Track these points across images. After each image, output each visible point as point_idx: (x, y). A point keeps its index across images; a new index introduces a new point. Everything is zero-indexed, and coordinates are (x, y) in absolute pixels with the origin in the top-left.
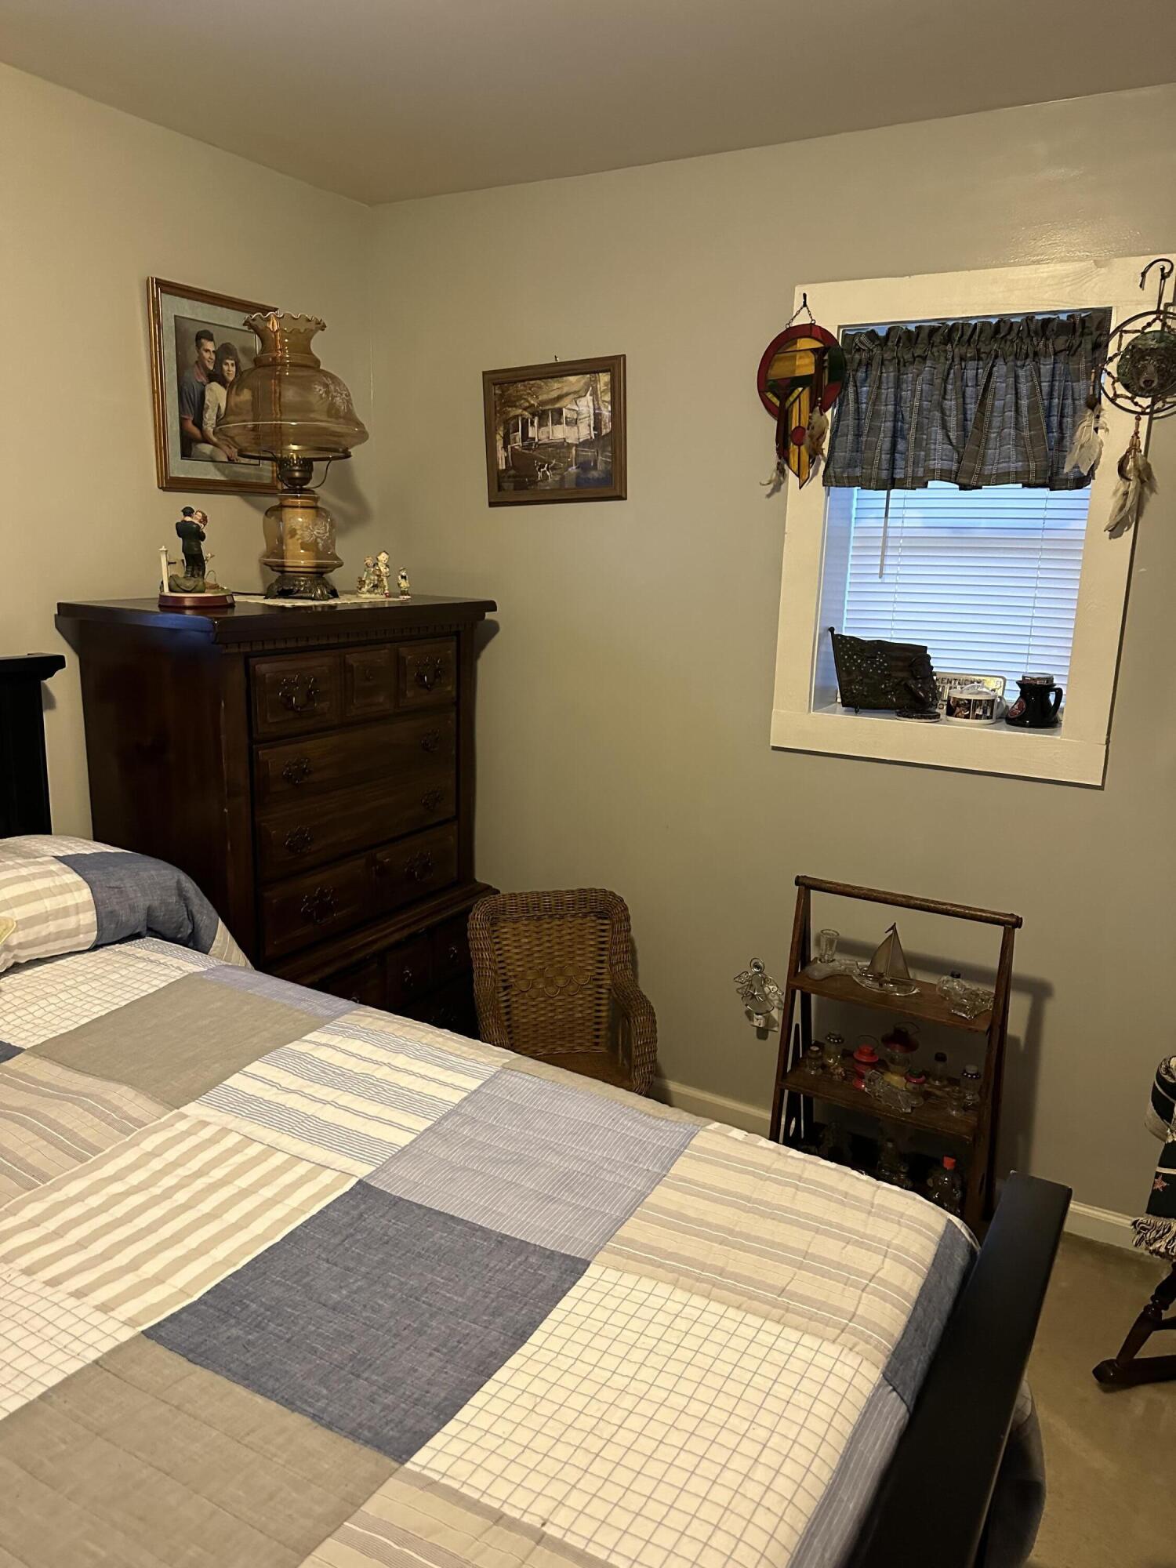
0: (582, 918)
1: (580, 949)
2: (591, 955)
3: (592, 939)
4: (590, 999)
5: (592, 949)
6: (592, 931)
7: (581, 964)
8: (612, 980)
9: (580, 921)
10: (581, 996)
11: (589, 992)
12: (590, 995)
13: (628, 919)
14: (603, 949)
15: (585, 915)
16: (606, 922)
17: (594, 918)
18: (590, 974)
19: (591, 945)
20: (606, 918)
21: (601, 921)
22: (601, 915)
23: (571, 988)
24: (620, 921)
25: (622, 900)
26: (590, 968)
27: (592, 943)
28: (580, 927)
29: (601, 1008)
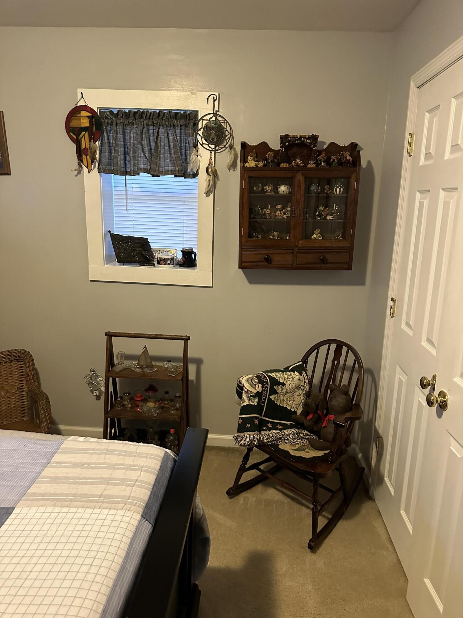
0: (10, 363)
1: (11, 377)
2: (17, 379)
3: (16, 372)
4: (18, 398)
5: (17, 376)
6: (16, 368)
7: (12, 383)
8: (28, 388)
9: (10, 364)
10: (13, 397)
11: (18, 395)
12: (18, 396)
13: (33, 360)
14: (22, 375)
15: (11, 362)
16: (22, 363)
17: (16, 362)
18: (17, 387)
19: (16, 374)
20: (22, 362)
21: (20, 363)
22: (20, 360)
23: (8, 394)
24: (29, 362)
25: (29, 352)
26: (17, 384)
27: (16, 373)
28: (10, 367)
29: (24, 401)
